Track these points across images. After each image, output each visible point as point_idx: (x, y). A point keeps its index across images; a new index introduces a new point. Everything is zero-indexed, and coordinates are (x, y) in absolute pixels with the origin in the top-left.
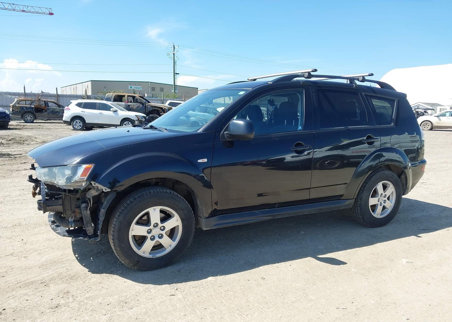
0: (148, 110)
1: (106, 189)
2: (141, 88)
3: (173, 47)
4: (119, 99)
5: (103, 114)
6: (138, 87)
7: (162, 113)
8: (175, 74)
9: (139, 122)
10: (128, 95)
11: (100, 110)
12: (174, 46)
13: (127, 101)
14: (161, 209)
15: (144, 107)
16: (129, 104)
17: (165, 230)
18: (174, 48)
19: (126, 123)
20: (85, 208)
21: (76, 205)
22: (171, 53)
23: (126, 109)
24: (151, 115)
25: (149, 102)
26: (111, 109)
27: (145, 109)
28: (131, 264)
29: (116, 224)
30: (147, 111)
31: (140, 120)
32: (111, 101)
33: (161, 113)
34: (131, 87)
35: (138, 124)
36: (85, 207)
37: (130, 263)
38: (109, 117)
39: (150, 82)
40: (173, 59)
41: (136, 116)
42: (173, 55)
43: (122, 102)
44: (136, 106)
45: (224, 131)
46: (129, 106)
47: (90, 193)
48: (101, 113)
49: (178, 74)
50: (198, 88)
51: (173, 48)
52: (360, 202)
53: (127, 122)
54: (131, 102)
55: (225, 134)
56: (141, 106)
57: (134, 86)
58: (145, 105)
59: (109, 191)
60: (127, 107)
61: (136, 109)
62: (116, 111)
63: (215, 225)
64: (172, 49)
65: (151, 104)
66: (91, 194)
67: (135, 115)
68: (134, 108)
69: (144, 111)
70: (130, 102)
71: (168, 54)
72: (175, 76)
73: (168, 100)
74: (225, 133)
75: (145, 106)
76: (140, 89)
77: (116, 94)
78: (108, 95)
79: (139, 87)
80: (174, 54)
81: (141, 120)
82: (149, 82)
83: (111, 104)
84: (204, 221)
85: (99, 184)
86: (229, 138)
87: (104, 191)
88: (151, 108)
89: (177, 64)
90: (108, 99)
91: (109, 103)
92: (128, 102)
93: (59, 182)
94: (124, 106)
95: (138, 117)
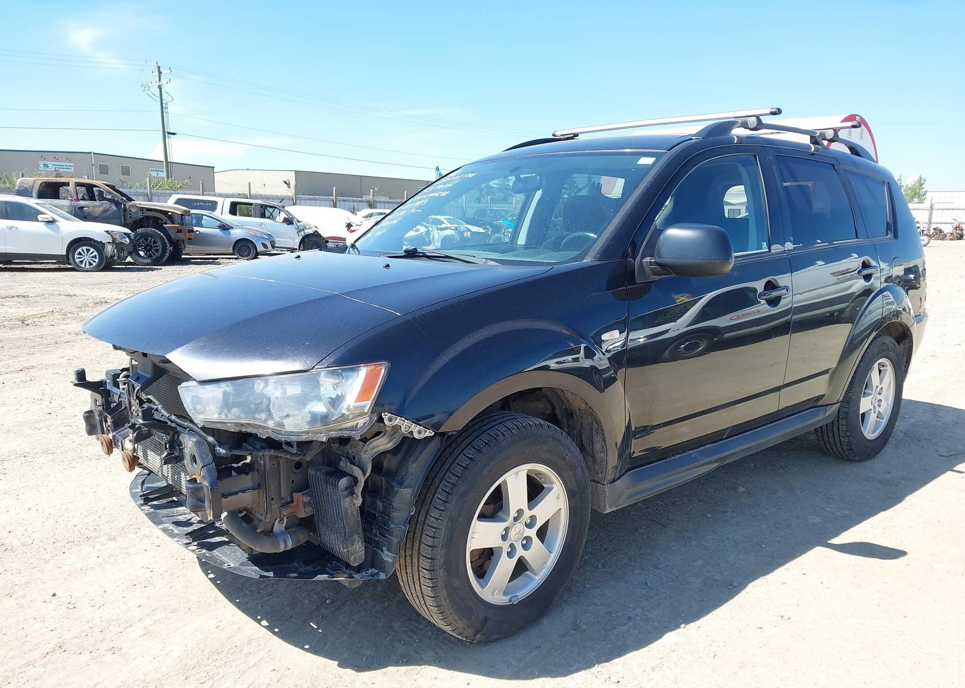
0: (132, 217)
1: (420, 432)
2: (72, 166)
3: (157, 70)
4: (51, 191)
5: (17, 228)
6: (64, 164)
7: (168, 225)
8: (166, 134)
9: (116, 248)
10: (76, 183)
11: (8, 219)
12: (159, 68)
13: (75, 197)
14: (529, 471)
15: (122, 211)
16: (82, 203)
17: (537, 524)
18: (160, 73)
19: (83, 250)
20: (348, 490)
21: (293, 481)
22: (153, 84)
23: (74, 216)
24: (139, 231)
25: (131, 200)
26: (40, 217)
27: (124, 214)
28: (470, 630)
29: (441, 527)
30: (129, 221)
31: (118, 242)
32: (31, 196)
33: (166, 224)
34: (46, 166)
35: (114, 251)
36: (346, 489)
37: (468, 627)
38: (36, 235)
39: (94, 153)
40: (159, 100)
41: (107, 232)
42: (158, 89)
43: (59, 199)
44: (101, 209)
45: (642, 258)
46: (81, 208)
47: (370, 446)
48: (11, 228)
49: (174, 134)
50: (214, 167)
51: (157, 73)
52: (846, 409)
53: (84, 248)
54: (83, 199)
55: (645, 264)
56: (114, 207)
57: (52, 163)
58: (125, 205)
59: (431, 435)
60: (75, 210)
61: (102, 216)
62: (53, 222)
63: (631, 496)
64: (154, 74)
65: (140, 204)
66: (372, 449)
67: (105, 231)
68: (97, 214)
69: (121, 220)
70: (81, 199)
71: (146, 87)
72: (167, 138)
73: (171, 195)
74: (644, 260)
75: (125, 210)
76: (70, 170)
77: (45, 178)
78: (21, 182)
79: (67, 164)
80: (160, 87)
81: (121, 243)
82: (90, 153)
83: (36, 204)
84: (607, 490)
85: (403, 419)
86: (655, 273)
87: (416, 436)
88: (138, 214)
89: (169, 110)
90: (24, 192)
91: (32, 202)
92: (78, 200)
93: (286, 422)
94: (68, 210)
95: (113, 235)
